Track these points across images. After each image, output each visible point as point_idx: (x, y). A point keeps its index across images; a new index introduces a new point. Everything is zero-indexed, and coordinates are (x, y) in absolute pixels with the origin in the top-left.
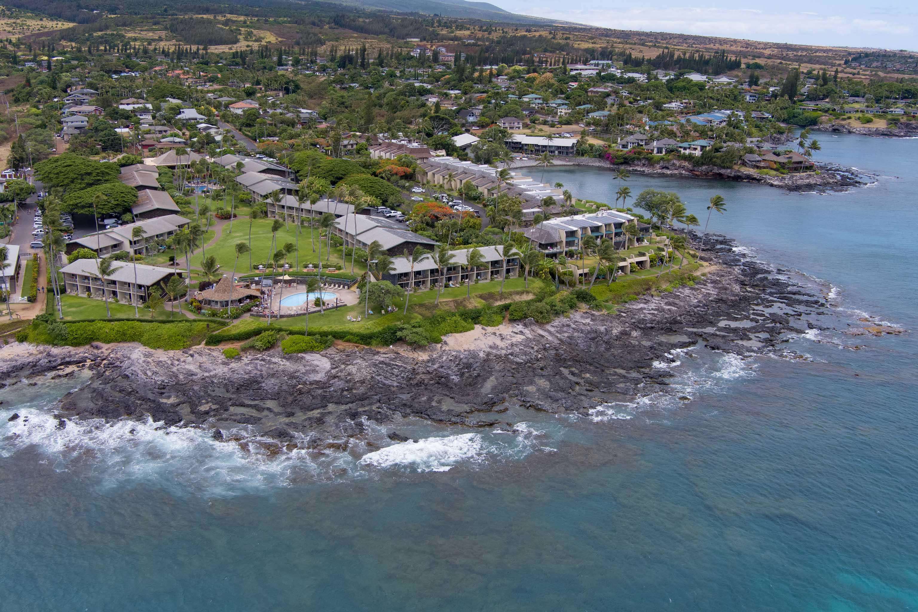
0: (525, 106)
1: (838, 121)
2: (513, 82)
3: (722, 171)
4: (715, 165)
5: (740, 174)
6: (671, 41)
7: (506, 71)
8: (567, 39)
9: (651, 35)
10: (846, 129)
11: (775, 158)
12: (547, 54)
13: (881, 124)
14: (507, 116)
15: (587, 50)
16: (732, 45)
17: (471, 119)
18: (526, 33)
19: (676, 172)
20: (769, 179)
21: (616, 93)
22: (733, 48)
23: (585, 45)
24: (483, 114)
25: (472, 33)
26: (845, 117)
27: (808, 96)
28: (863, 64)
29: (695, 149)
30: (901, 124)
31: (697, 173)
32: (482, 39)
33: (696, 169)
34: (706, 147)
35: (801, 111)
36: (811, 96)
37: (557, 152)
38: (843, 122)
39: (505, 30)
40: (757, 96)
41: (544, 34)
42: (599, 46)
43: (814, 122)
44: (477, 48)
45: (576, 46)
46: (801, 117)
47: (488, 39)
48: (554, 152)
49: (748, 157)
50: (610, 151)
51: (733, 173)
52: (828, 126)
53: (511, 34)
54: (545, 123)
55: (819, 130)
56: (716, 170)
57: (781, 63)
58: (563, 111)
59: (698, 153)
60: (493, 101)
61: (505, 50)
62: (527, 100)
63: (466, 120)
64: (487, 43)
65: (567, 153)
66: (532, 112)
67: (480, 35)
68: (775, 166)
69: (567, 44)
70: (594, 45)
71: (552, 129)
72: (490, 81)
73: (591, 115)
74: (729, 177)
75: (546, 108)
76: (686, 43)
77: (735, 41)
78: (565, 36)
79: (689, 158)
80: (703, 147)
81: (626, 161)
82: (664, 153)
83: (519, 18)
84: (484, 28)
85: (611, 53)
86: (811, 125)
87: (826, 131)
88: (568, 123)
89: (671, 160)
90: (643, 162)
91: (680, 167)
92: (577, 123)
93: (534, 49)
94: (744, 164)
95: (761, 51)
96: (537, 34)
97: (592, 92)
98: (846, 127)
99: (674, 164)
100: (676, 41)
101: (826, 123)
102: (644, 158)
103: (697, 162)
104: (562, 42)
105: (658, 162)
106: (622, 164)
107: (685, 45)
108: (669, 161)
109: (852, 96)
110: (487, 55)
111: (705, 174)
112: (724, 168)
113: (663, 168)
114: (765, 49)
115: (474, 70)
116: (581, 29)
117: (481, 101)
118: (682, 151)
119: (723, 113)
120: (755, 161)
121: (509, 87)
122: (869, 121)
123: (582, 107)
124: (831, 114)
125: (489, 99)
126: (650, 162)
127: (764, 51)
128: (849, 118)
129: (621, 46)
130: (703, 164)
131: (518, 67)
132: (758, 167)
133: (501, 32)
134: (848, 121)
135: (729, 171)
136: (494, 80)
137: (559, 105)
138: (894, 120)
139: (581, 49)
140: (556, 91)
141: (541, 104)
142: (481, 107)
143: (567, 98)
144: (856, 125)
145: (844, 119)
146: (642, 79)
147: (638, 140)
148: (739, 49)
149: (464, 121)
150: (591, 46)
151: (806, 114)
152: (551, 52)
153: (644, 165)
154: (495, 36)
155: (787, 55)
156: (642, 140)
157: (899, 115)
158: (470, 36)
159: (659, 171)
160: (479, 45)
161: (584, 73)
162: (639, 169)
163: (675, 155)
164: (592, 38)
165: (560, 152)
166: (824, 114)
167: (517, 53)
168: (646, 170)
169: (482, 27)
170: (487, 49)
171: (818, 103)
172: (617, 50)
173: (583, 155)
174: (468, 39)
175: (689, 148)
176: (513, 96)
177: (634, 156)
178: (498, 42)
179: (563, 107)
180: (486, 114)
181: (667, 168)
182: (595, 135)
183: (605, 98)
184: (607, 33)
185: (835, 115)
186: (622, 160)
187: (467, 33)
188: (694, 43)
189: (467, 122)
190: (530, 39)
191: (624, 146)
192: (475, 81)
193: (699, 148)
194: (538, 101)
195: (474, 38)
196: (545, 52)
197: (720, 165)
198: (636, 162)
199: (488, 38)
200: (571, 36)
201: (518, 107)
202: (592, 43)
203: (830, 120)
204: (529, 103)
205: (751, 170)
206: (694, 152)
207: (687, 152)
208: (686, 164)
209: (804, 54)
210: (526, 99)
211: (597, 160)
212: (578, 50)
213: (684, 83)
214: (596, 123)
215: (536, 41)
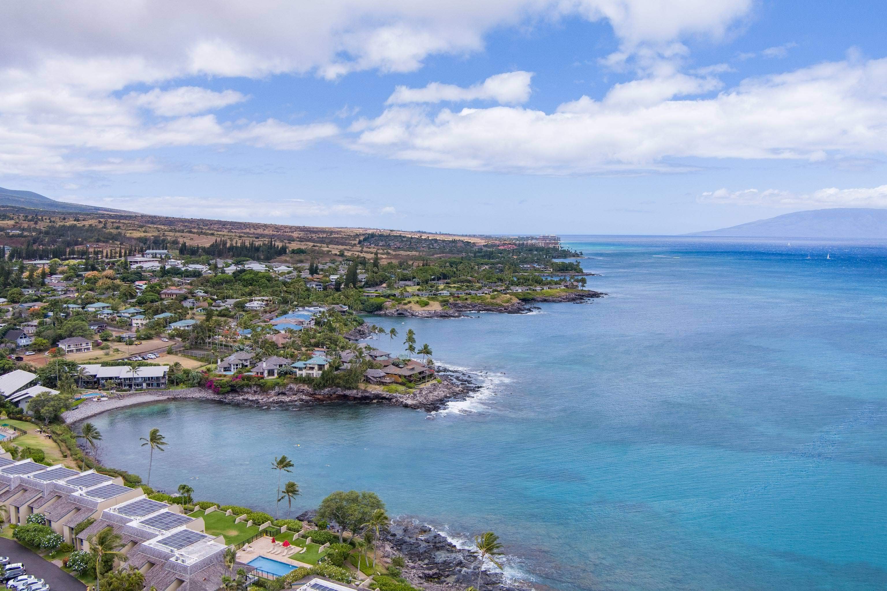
0: (90, 318)
1: (401, 306)
2: (71, 283)
3: (348, 392)
4: (339, 387)
5: (367, 394)
6: (212, 227)
7: (60, 269)
8: (118, 228)
9: (193, 222)
10: (409, 312)
11: (397, 371)
12: (101, 244)
13: (436, 307)
14: (70, 336)
15: (140, 239)
16: (264, 230)
17: (23, 342)
18: (75, 223)
19: (295, 398)
20: (400, 397)
21: (192, 293)
22: (266, 232)
23: (137, 234)
24: (38, 334)
25: (16, 223)
26: (406, 302)
27: (366, 283)
28: (372, 244)
29: (312, 368)
30: (450, 304)
31: (319, 397)
32: (29, 229)
33: (317, 392)
34: (324, 365)
35: (365, 298)
36: (370, 283)
37: (144, 385)
38: (405, 307)
39: (52, 219)
40: (322, 284)
41: (93, 222)
42: (150, 235)
43: (380, 307)
44: (23, 239)
45: (128, 235)
46: (367, 303)
47: (35, 230)
48: (141, 385)
49: (371, 373)
50: (211, 377)
51: (360, 394)
52: (393, 311)
53: (59, 224)
54: (120, 340)
55: (386, 315)
56: (340, 392)
57: (314, 246)
58: (139, 321)
59: (316, 373)
60: (51, 314)
61: (55, 241)
62: (94, 310)
63: (15, 343)
64: (34, 234)
65: (158, 385)
66: (102, 326)
67: (25, 225)
68: (400, 380)
69: (120, 234)
70: (145, 234)
71: (130, 347)
72: (43, 284)
73: (174, 325)
74: (355, 398)
75: (118, 319)
76: (226, 228)
77: (266, 226)
78: (116, 225)
79: (308, 380)
80: (321, 367)
81: (234, 389)
82: (276, 376)
83: (64, 206)
84: (30, 217)
85: (164, 241)
86: (377, 310)
87: (391, 316)
88: (149, 337)
89: (288, 384)
90: (255, 389)
91: (298, 391)
92: (158, 335)
93: (85, 239)
94: (368, 380)
95: (290, 234)
96: (87, 223)
97: (165, 294)
98: (409, 311)
99: (291, 388)
100: (216, 226)
101: (391, 308)
102: (255, 385)
103: (318, 385)
104: (114, 231)
105: (273, 388)
106: (228, 392)
107: (226, 231)
108: (285, 385)
109: (402, 280)
110: (35, 247)
111: (328, 397)
112: (349, 388)
113: (279, 394)
114: (293, 232)
115: (22, 269)
116: (127, 216)
117: (35, 315)
118: (298, 372)
119: (309, 311)
120: (380, 377)
121: (67, 290)
122: (427, 304)
123: (162, 316)
124: (393, 300)
125: (45, 311)
126: (264, 389)
127: (292, 234)
128: (410, 302)
129: (171, 234)
130: (325, 386)
131: (72, 262)
132: (383, 384)
133: (48, 221)
134: (409, 305)
135: (355, 391)
136: (47, 280)
137: (133, 315)
138: (445, 301)
139: (133, 238)
140: (125, 294)
141: (111, 314)
142: (36, 322)
143: (140, 303)
144: (417, 309)
145: (405, 304)
146: (205, 270)
147: (241, 360)
148: (271, 232)
149: (13, 346)
150: (143, 235)
151: (372, 301)
152: (104, 242)
153: (255, 392)
154: (42, 226)
155: (312, 237)
156: (246, 360)
157: (447, 296)
158: (14, 226)
159: (275, 398)
160: (25, 237)
161: (146, 265)
162: (251, 398)
163: (291, 378)
164: (142, 227)
165: (148, 385)
166: (387, 300)
167: (69, 244)
168: (261, 398)
169: (27, 217)
170: (35, 241)
171: (377, 288)
172: (169, 238)
173: (177, 384)
174: (12, 229)
175: (305, 368)
176: (74, 306)
177: (243, 382)
178: (47, 233)
179: (138, 317)
180: (44, 334)
181: (284, 394)
182: (185, 352)
183: (181, 301)
184: (153, 220)
185: (397, 301)
186: (229, 389)
187: (11, 222)
188: (232, 229)
189: (18, 346)
190: (81, 229)
191: (226, 369)
192: (25, 285)
193: (316, 367)
194: (107, 311)
195: (19, 228)
196: (98, 242)
197: (345, 386)
198: (245, 390)
199: (35, 228)
200: (121, 225)
201: (84, 323)
202: (144, 232)
203: (394, 306)
204: (95, 314)
205: (377, 387)
206: (310, 372)
207: (304, 373)
208: (306, 387)
209: (325, 236)
210: (91, 308)
211: (196, 389)
212: (130, 239)
213: (252, 275)
214: (182, 335)
215: (87, 231)
